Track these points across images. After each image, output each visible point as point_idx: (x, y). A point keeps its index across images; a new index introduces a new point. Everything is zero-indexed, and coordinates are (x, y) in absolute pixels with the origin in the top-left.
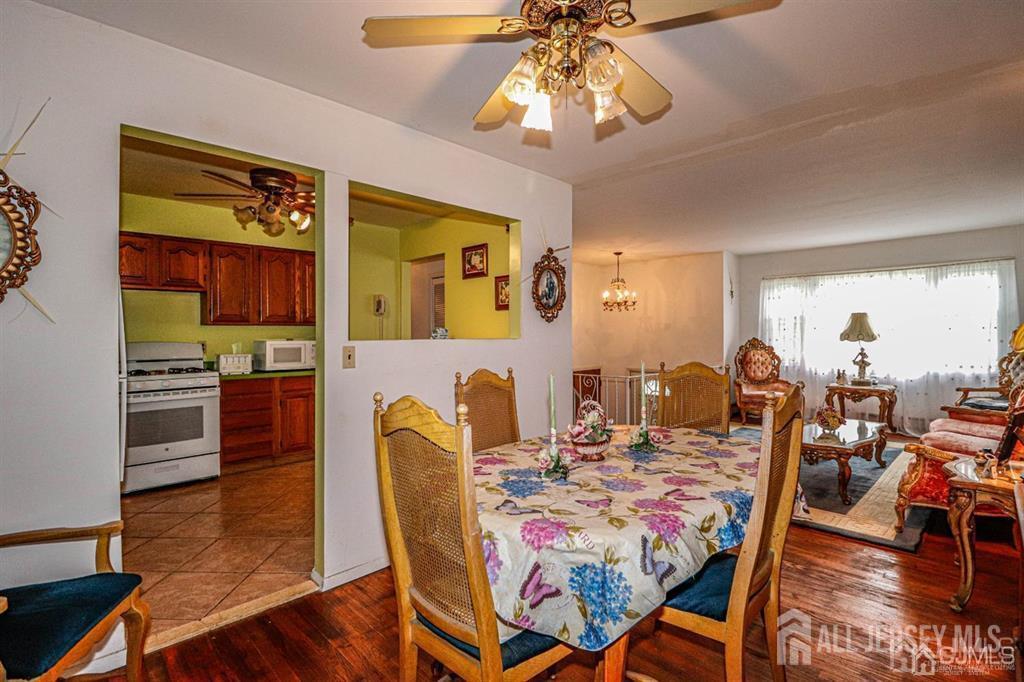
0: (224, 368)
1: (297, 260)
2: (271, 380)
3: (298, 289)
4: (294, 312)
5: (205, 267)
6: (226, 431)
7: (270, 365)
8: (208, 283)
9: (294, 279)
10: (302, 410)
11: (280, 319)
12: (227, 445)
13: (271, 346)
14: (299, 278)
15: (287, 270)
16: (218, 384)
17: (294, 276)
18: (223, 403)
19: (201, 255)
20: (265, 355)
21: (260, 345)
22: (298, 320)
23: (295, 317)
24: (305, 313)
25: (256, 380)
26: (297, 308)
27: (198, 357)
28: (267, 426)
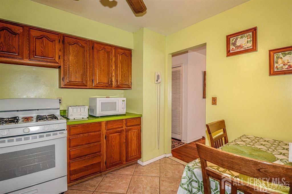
0: (72, 115)
1: (113, 51)
2: (100, 123)
3: (114, 68)
4: (112, 81)
5: (60, 50)
6: (71, 158)
7: (98, 113)
8: (62, 60)
9: (112, 62)
10: (118, 140)
11: (104, 85)
12: (72, 169)
13: (100, 101)
14: (114, 62)
15: (109, 56)
16: (66, 128)
17: (112, 60)
18: (69, 141)
19: (57, 42)
20: (95, 106)
21: (93, 100)
22: (114, 86)
23: (112, 84)
24: (117, 82)
25: (91, 123)
26: (113, 80)
27: (57, 108)
28: (97, 153)
